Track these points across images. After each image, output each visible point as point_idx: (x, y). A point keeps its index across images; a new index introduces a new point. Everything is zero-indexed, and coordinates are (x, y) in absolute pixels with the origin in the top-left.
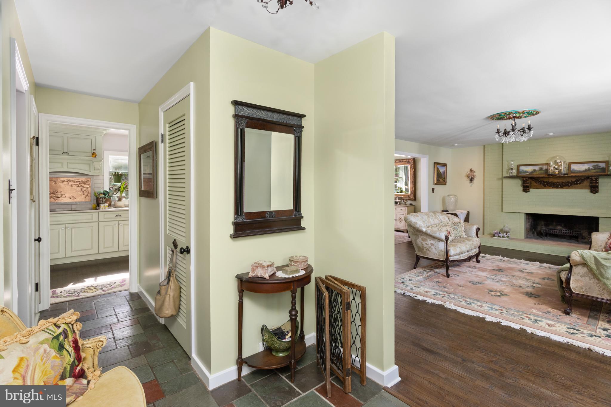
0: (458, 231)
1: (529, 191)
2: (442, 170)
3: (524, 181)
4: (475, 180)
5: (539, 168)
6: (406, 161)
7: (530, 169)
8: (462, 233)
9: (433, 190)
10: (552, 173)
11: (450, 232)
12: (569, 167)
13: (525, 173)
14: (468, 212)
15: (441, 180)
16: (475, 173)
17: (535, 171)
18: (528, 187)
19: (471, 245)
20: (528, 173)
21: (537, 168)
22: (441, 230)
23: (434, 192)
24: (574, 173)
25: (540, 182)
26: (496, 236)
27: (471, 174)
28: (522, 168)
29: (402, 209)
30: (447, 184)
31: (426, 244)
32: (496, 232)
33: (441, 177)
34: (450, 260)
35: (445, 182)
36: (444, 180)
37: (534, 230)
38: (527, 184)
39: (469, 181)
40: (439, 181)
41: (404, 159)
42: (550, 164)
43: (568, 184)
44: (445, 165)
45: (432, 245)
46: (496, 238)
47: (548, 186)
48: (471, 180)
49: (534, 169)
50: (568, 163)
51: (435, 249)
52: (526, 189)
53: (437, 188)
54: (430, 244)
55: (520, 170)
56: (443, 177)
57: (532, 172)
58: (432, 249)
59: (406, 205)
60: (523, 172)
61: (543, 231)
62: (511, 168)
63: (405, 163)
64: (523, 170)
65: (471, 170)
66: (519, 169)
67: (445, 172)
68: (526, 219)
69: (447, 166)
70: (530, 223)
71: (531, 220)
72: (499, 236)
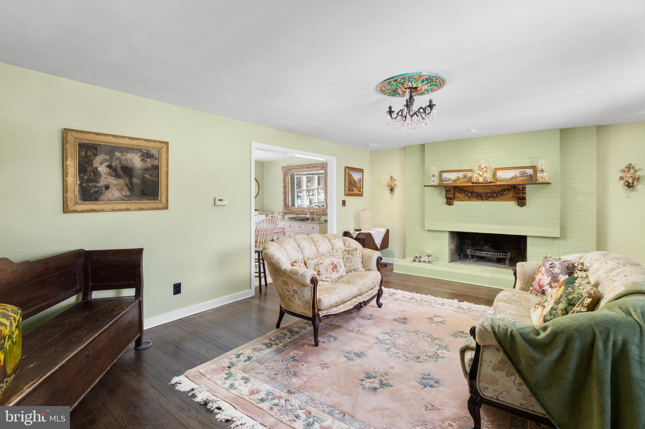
0: (353, 262)
1: (452, 204)
2: (356, 176)
3: (446, 191)
4: (396, 191)
5: (463, 175)
6: (320, 166)
7: (452, 176)
8: (358, 264)
9: (344, 203)
10: (476, 181)
11: (337, 265)
12: (494, 175)
13: (448, 181)
14: (388, 231)
15: (355, 189)
16: (396, 181)
17: (458, 178)
18: (451, 198)
19: (361, 286)
20: (451, 182)
21: (461, 175)
22: (321, 263)
23: (345, 206)
24: (500, 181)
25: (464, 192)
26: (416, 261)
27: (392, 183)
28: (445, 175)
29: (314, 226)
30: (364, 194)
31: (288, 291)
32: (416, 255)
33: (356, 187)
34: (321, 317)
35: (361, 192)
36: (359, 189)
37: (459, 251)
38: (450, 194)
39: (389, 192)
40: (352, 191)
41: (318, 164)
42: (474, 170)
43: (493, 195)
44: (361, 171)
45: (295, 292)
46: (416, 263)
47: (473, 198)
48: (392, 190)
49: (457, 177)
50: (494, 169)
51: (299, 298)
52: (449, 201)
53: (349, 200)
54: (292, 291)
55: (443, 178)
56: (359, 186)
57: (455, 181)
58: (295, 299)
59: (320, 221)
60: (446, 180)
61: (469, 253)
62: (433, 175)
63: (319, 168)
64: (446, 178)
65: (391, 178)
66: (442, 176)
67: (361, 180)
68: (450, 238)
69: (364, 173)
70: (455, 243)
71: (456, 239)
72: (420, 261)
